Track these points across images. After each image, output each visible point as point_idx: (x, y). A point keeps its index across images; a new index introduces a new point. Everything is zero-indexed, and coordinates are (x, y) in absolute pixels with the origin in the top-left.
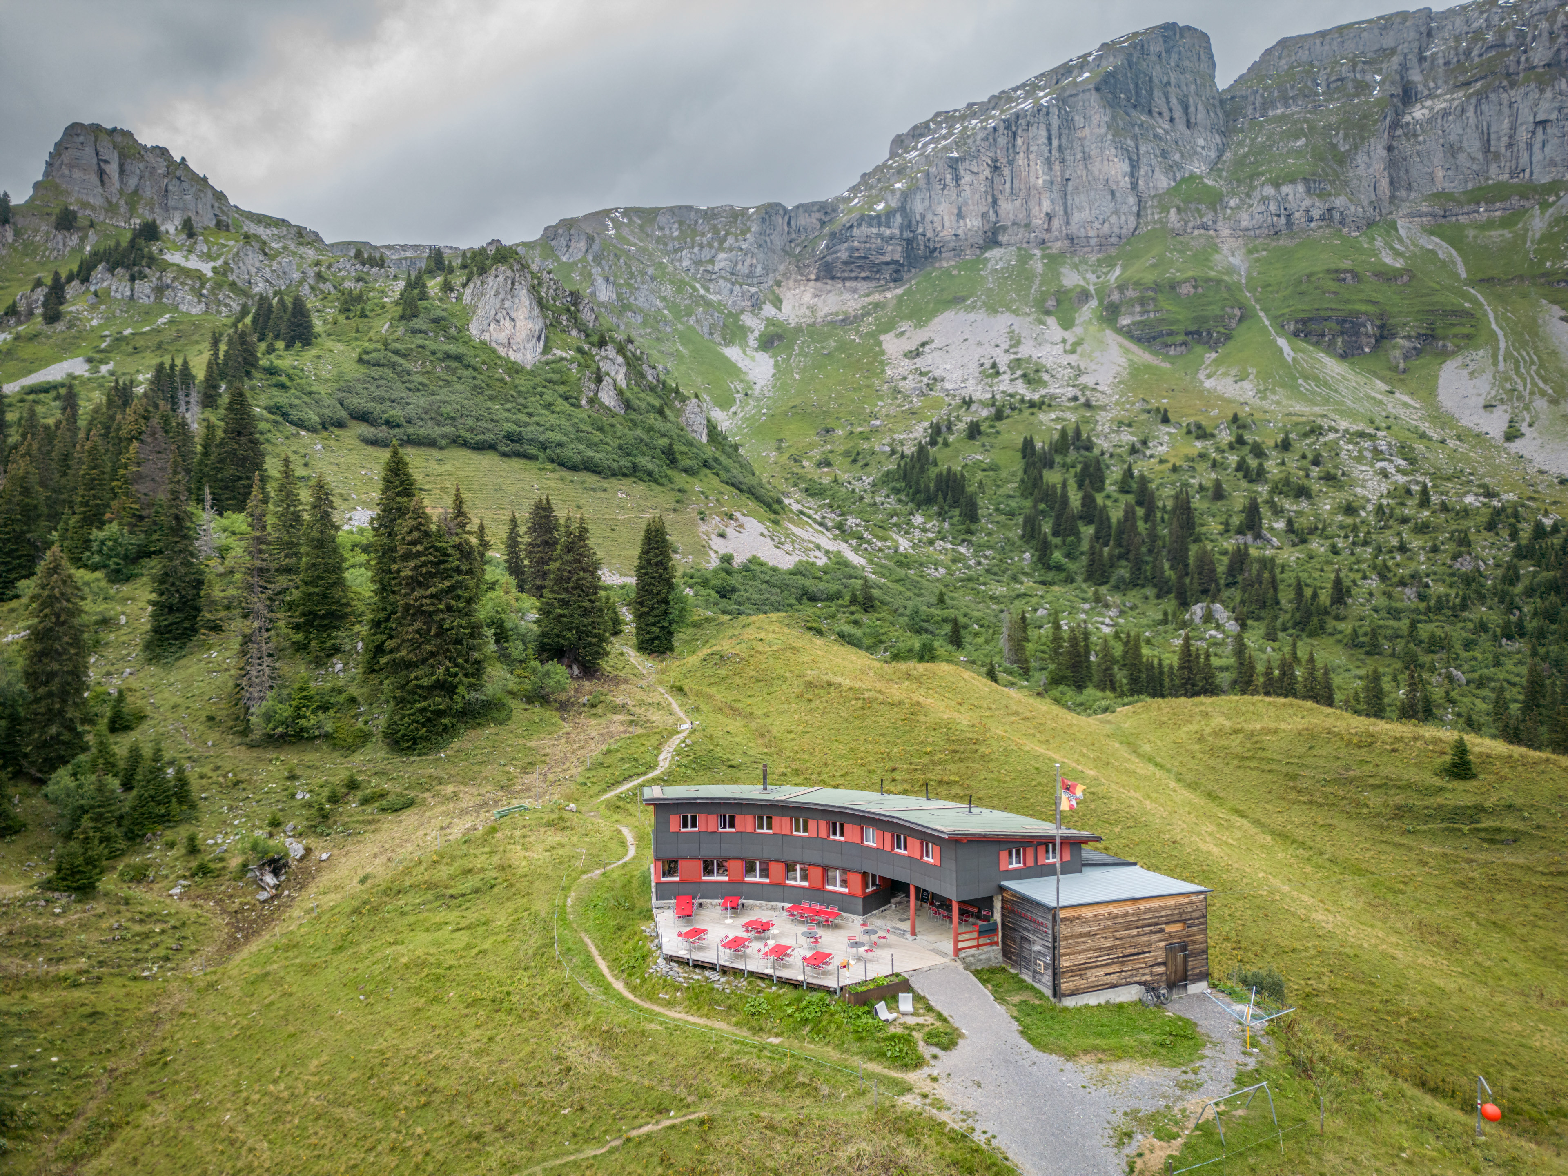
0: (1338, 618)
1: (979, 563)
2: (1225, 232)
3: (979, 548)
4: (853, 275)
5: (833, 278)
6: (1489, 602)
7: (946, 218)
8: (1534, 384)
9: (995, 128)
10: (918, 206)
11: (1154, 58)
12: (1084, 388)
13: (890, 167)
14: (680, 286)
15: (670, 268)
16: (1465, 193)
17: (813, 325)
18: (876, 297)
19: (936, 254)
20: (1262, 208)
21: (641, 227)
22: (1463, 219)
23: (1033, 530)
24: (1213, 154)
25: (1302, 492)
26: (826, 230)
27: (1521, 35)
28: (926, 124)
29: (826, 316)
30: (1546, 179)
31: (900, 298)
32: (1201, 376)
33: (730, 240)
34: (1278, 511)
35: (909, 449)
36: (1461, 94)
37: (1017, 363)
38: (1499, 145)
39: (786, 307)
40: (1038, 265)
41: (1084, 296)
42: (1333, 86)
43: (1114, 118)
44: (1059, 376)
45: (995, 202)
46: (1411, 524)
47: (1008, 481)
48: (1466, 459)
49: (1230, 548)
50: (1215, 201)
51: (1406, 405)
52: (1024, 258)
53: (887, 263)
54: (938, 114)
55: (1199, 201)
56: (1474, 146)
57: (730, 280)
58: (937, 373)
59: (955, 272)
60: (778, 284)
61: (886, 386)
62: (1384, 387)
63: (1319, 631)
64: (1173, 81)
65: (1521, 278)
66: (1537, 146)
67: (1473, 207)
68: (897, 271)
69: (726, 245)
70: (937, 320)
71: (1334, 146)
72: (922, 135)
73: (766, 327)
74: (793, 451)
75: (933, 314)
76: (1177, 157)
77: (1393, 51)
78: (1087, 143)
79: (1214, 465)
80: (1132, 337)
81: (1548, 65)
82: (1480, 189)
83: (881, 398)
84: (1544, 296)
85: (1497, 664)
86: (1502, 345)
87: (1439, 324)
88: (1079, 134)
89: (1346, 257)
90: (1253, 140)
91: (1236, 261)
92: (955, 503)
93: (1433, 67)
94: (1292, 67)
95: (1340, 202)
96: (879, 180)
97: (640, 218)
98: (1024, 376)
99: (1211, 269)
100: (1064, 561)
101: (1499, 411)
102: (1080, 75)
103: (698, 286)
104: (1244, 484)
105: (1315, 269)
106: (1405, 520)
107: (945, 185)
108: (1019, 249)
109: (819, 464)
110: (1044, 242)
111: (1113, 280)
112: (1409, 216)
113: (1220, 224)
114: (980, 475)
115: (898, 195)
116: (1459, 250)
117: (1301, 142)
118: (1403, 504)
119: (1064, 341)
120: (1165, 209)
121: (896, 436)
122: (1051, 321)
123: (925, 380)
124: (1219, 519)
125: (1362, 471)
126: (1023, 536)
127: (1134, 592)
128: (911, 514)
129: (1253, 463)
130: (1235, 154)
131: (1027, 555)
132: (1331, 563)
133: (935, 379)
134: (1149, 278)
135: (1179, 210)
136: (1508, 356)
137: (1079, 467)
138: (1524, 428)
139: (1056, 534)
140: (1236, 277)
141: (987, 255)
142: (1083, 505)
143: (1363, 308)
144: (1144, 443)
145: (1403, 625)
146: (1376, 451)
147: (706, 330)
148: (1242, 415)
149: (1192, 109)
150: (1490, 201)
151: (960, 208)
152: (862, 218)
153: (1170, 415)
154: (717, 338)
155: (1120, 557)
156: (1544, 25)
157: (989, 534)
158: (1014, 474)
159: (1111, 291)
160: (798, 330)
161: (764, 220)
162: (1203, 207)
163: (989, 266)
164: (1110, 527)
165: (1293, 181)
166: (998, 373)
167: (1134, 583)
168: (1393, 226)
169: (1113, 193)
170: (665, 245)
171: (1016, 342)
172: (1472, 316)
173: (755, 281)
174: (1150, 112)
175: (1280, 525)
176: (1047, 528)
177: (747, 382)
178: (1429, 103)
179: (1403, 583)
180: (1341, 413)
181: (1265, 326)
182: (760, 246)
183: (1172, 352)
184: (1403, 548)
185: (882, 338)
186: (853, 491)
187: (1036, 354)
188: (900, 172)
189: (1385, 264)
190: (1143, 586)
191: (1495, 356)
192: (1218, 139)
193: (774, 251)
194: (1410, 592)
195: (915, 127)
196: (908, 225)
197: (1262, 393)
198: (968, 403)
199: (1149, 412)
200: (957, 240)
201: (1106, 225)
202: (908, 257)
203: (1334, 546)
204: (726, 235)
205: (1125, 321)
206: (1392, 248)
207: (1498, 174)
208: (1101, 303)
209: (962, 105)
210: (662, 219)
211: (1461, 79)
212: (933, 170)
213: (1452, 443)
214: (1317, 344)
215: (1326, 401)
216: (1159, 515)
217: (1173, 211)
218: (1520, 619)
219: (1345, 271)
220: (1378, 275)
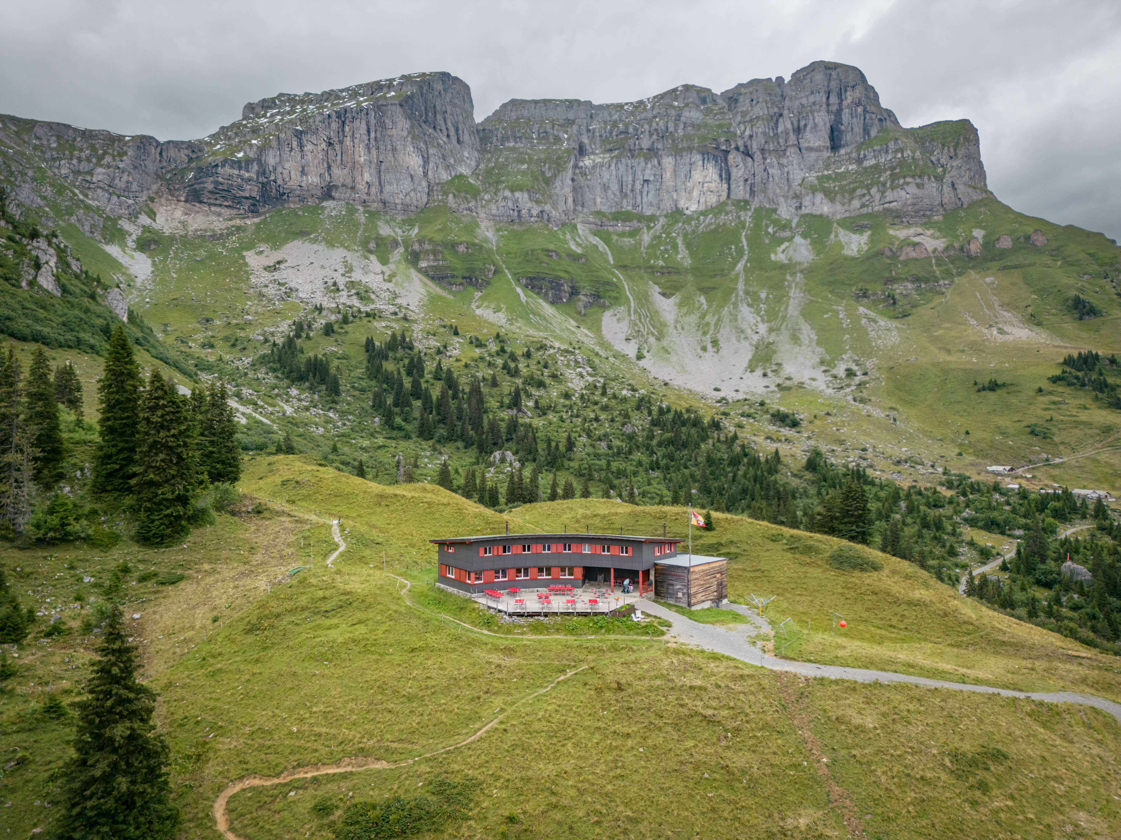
0: (570, 460)
1: (345, 425)
2: (482, 215)
3: (343, 414)
4: (218, 202)
5: (201, 202)
6: (641, 450)
7: (292, 173)
8: (649, 329)
9: (329, 116)
10: (271, 159)
11: (436, 93)
12: (400, 307)
13: (245, 126)
14: (60, 190)
15: (50, 173)
16: (611, 213)
17: (186, 236)
18: (238, 222)
19: (285, 197)
20: (504, 204)
21: (17, 133)
22: (611, 229)
23: (380, 402)
24: (473, 164)
25: (541, 384)
26: (193, 165)
27: (636, 129)
28: (273, 100)
29: (196, 231)
30: (648, 213)
31: (258, 225)
32: (473, 306)
33: (108, 159)
34: (529, 396)
35: (280, 341)
36: (608, 155)
37: (351, 285)
38: (627, 189)
39: (160, 219)
40: (361, 218)
41: (395, 244)
42: (542, 135)
43: (412, 127)
44: (382, 296)
45: (329, 167)
46: (599, 406)
47: (357, 368)
48: (620, 369)
49: (507, 417)
50: (475, 194)
51: (586, 335)
52: (352, 211)
53: (246, 198)
54: (281, 95)
55: (467, 192)
56: (615, 187)
57: (107, 191)
58: (292, 285)
59: (300, 213)
60: (152, 200)
61: (252, 291)
62: (575, 324)
63: (561, 468)
64: (449, 111)
65: (640, 267)
66: (645, 194)
67: (615, 222)
68: (254, 205)
69: (104, 162)
70: (288, 246)
71: (543, 173)
72: (270, 108)
73: (143, 232)
74: (178, 334)
75: (286, 241)
76: (452, 161)
77: (573, 122)
78: (394, 140)
79: (490, 365)
80: (428, 276)
81: (649, 149)
82: (618, 212)
83: (249, 299)
84: (651, 279)
85: (649, 484)
86: (632, 305)
87: (601, 289)
88: (389, 132)
89: (551, 242)
90: (497, 159)
91: (490, 234)
92: (323, 381)
93: (594, 136)
94: (518, 119)
95: (547, 207)
96: (236, 134)
97: (15, 125)
98: (357, 294)
99: (476, 237)
100: (403, 423)
101: (633, 341)
102: (388, 93)
103: (77, 191)
104: (508, 378)
105: (536, 247)
106: (596, 403)
107: (292, 149)
108: (347, 204)
109: (203, 346)
110: (365, 202)
111: (413, 235)
112: (583, 222)
113: (479, 209)
114: (336, 363)
115: (255, 149)
116: (609, 247)
117: (525, 166)
118: (593, 394)
119: (383, 273)
120: (446, 194)
121: (266, 329)
122: (373, 257)
123: (283, 288)
124: (496, 399)
125: (570, 373)
126: (373, 406)
127: (450, 445)
128: (288, 387)
129: (512, 365)
130: (487, 166)
131: (377, 419)
132: (561, 427)
133: (291, 289)
134: (438, 237)
135: (454, 196)
136: (636, 311)
137: (406, 361)
138: (645, 353)
139: (396, 405)
140: (490, 246)
141: (324, 204)
142: (413, 387)
143: (562, 275)
144: (445, 347)
145: (603, 463)
146: (576, 362)
147: (87, 228)
148: (501, 334)
149: (460, 132)
150: (624, 221)
151: (303, 168)
152: (226, 161)
153: (459, 331)
154: (97, 236)
155: (439, 422)
156: (646, 127)
157: (349, 404)
158: (361, 363)
159: (413, 243)
160: (172, 238)
161: (139, 148)
162: (469, 196)
163: (326, 212)
164: (432, 402)
165: (521, 190)
166: (338, 290)
167: (450, 438)
168: (575, 227)
169: (412, 177)
170: (43, 153)
171: (349, 270)
172: (617, 286)
173: (131, 195)
174: (435, 128)
175: (531, 404)
176: (390, 401)
177: (129, 275)
178: (592, 157)
179: (600, 439)
180: (555, 337)
181: (508, 279)
182: (135, 167)
183: (454, 289)
184: (597, 419)
185: (245, 253)
186: (238, 369)
187: (365, 279)
188: (255, 131)
189: (572, 250)
190: (456, 441)
191: (629, 311)
192: (476, 154)
193: (147, 174)
194: (604, 444)
195: (264, 100)
196: (263, 172)
197: (511, 321)
198: (319, 309)
199: (445, 327)
200: (302, 190)
201: (408, 197)
202: (263, 196)
203: (562, 417)
204: (105, 153)
205: (423, 264)
206: (575, 241)
207: (627, 206)
208: (406, 250)
209: (301, 92)
210: (39, 131)
211: (608, 147)
212: (282, 136)
213: (612, 360)
214: (538, 294)
215: (546, 329)
216: (461, 395)
217: (451, 196)
218: (657, 459)
219: (552, 251)
220: (569, 255)
